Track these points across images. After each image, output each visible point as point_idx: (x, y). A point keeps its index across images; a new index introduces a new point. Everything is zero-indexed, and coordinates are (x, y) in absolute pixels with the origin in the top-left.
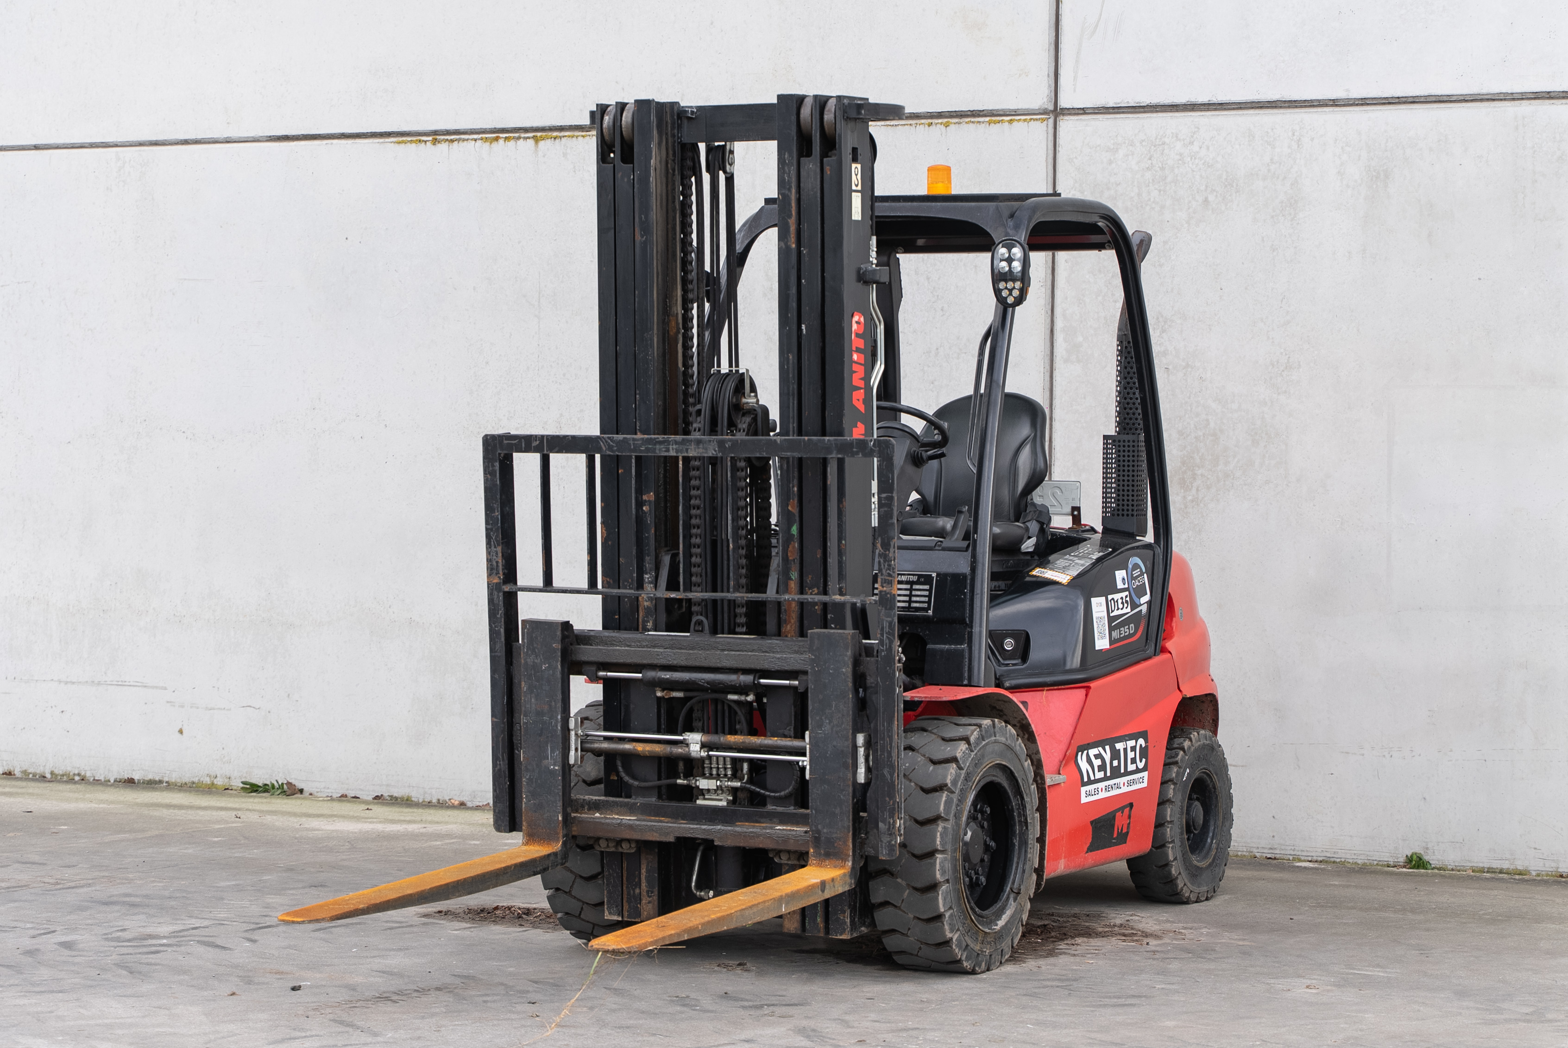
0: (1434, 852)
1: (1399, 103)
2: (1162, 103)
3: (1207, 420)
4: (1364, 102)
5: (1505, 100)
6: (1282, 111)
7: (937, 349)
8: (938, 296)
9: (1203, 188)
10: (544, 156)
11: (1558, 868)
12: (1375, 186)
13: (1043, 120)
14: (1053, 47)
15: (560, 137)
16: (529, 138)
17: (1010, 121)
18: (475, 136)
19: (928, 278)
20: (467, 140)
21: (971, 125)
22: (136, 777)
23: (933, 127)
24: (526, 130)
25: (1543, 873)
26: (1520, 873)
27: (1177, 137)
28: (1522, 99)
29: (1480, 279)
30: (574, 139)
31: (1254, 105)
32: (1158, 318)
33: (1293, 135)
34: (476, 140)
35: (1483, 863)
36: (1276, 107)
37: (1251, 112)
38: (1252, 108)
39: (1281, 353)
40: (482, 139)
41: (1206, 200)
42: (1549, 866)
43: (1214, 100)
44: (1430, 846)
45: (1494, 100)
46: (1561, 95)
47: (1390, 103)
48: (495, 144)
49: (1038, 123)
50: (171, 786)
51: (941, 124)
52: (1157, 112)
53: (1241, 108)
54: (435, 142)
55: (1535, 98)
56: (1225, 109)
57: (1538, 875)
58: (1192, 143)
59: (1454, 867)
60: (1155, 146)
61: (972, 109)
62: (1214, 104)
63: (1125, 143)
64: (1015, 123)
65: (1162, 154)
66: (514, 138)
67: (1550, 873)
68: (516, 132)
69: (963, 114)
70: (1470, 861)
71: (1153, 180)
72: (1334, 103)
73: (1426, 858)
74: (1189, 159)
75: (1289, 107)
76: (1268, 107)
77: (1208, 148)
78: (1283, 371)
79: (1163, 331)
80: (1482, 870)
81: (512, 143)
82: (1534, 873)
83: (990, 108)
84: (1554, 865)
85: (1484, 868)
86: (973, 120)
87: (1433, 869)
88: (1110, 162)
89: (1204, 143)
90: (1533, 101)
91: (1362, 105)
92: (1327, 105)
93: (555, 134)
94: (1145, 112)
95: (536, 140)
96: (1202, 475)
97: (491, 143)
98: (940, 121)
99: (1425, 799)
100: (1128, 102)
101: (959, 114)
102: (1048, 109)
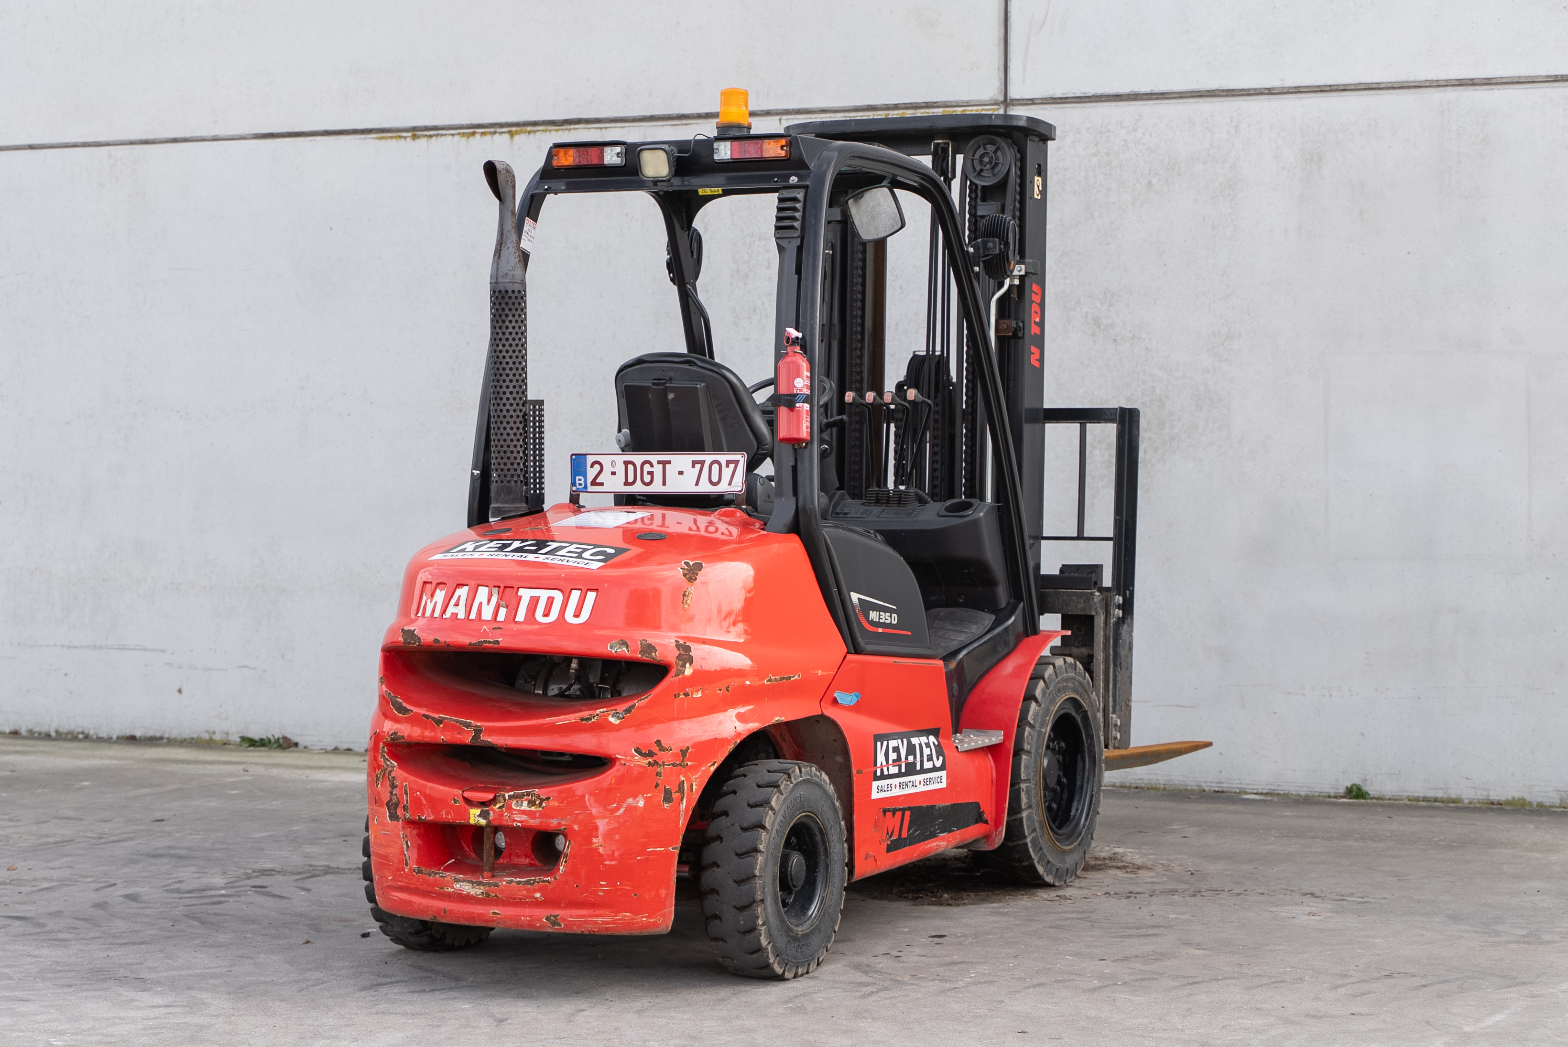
0: (1372, 783)
1: (1331, 91)
2: (1107, 93)
3: (1153, 387)
4: (1297, 90)
5: (1431, 86)
6: (1220, 99)
7: (897, 324)
9: (1146, 171)
10: (519, 149)
11: (1488, 796)
12: (1309, 168)
13: (994, 110)
14: (1002, 42)
15: (534, 132)
16: (504, 132)
17: (963, 112)
18: (453, 132)
20: (445, 135)
22: (138, 734)
24: (501, 125)
25: (1475, 801)
26: (1454, 801)
27: (1121, 124)
28: (1447, 86)
29: (1409, 253)
30: (548, 133)
31: (1194, 94)
32: (1105, 293)
33: (1232, 121)
34: (453, 135)
35: (1418, 792)
36: (1214, 96)
37: (1191, 100)
38: (1192, 97)
39: (1223, 324)
40: (459, 134)
41: (1150, 183)
42: (1481, 795)
43: (1156, 90)
44: (1368, 777)
45: (1420, 87)
46: (1484, 81)
47: (1322, 91)
48: (471, 139)
50: (172, 742)
52: (1102, 101)
53: (1181, 97)
54: (414, 137)
55: (1459, 85)
56: (1167, 98)
57: (1470, 803)
58: (1135, 130)
59: (1391, 797)
60: (1100, 133)
61: (926, 101)
62: (1156, 94)
63: (1072, 131)
65: (1108, 140)
66: (490, 133)
67: (1481, 801)
68: (492, 128)
69: (918, 105)
70: (1406, 791)
71: (1099, 165)
72: (1270, 92)
73: (1365, 788)
74: (1133, 145)
75: (1227, 96)
76: (1207, 96)
77: (1151, 134)
78: (1225, 340)
79: (1111, 305)
80: (1417, 799)
81: (488, 137)
82: (1466, 801)
83: (944, 100)
84: (1485, 793)
85: (1419, 797)
86: (927, 111)
87: (1372, 798)
88: (1058, 149)
89: (1146, 130)
90: (1457, 88)
91: (1296, 93)
92: (1262, 94)
93: (529, 128)
94: (1090, 102)
95: (511, 134)
96: (1149, 438)
97: (468, 137)
98: (896, 112)
99: (1363, 734)
100: (1074, 93)
101: (913, 105)
102: (997, 100)
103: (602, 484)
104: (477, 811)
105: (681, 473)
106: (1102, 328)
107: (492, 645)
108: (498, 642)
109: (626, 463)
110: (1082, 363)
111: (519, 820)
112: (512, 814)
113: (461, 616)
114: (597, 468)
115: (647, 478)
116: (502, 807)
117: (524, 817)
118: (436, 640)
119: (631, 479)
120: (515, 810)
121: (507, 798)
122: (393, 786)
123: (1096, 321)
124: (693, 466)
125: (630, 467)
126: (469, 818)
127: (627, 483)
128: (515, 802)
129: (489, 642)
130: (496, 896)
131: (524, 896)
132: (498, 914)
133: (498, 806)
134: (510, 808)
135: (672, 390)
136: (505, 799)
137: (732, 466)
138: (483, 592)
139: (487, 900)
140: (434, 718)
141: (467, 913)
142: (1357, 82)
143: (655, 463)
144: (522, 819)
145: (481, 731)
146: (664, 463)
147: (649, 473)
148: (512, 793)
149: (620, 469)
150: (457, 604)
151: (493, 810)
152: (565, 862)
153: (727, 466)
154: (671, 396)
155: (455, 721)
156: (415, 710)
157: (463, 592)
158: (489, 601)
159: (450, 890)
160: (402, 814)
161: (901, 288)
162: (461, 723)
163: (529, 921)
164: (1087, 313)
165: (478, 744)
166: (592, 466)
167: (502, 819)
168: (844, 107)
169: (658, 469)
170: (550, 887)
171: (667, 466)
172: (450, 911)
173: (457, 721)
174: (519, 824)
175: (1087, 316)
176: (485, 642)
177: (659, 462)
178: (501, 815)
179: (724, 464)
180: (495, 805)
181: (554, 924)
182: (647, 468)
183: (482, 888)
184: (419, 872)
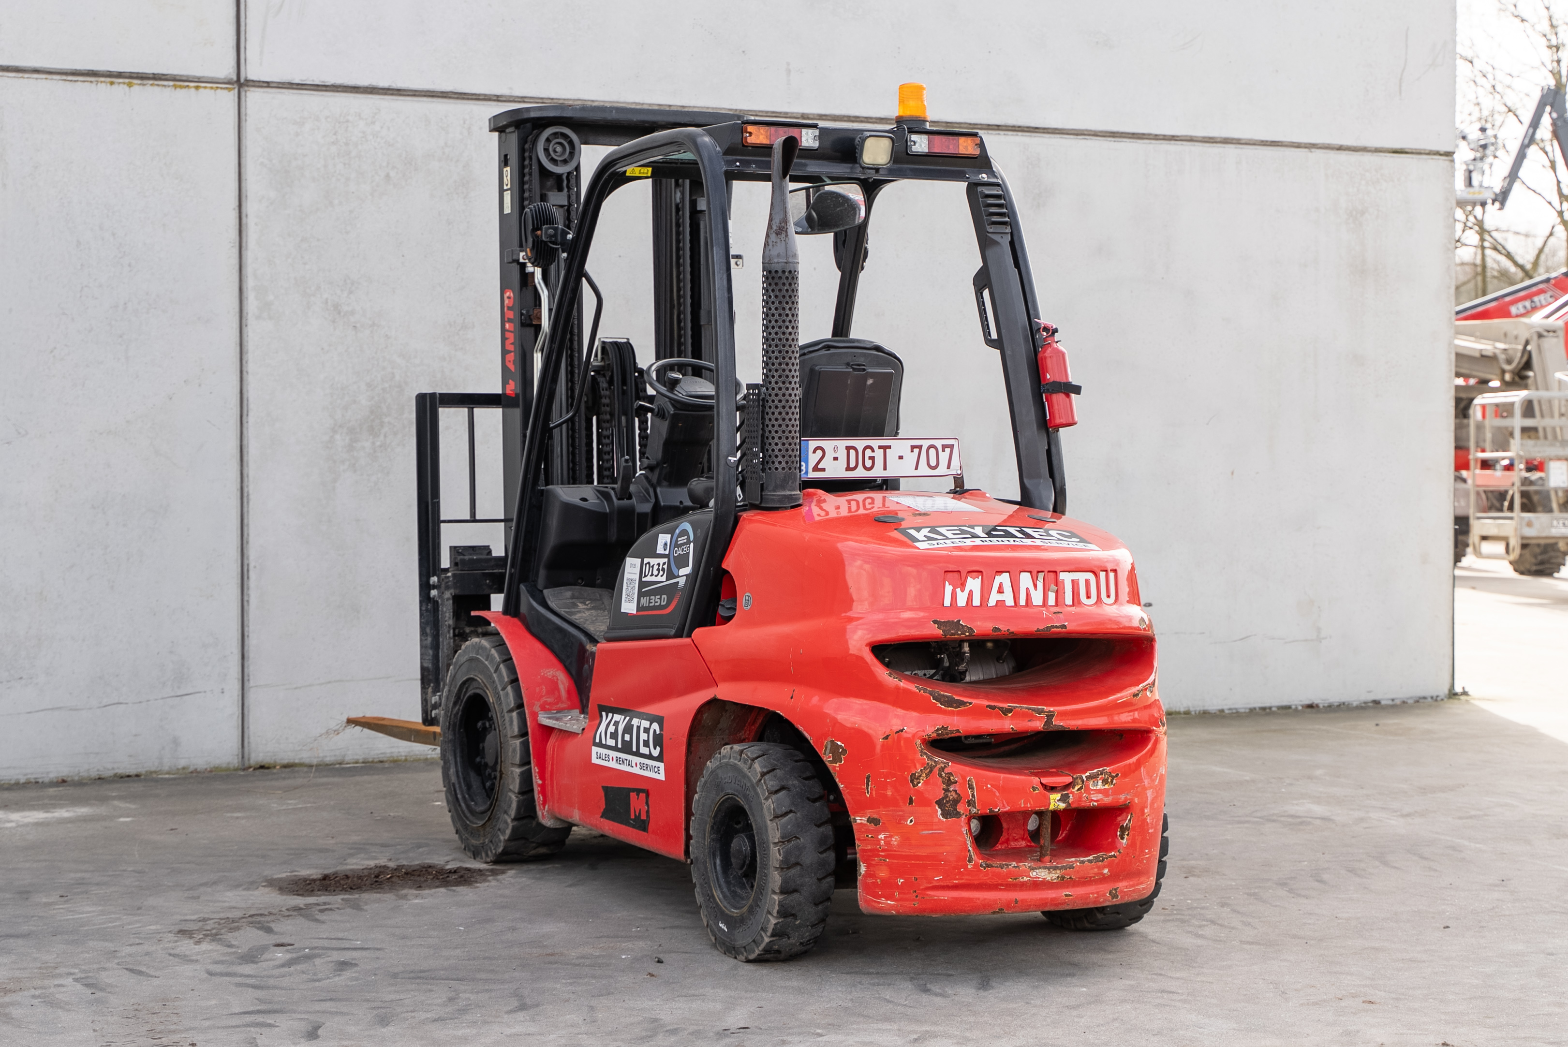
2: (345, 84)
3: (393, 374)
6: (452, 101)
7: (125, 304)
8: (124, 252)
9: (385, 164)
13: (229, 89)
17: (197, 88)
19: (114, 234)
21: (156, 88)
23: (115, 87)
27: (359, 116)
29: (620, 256)
32: (345, 281)
33: (464, 123)
37: (425, 99)
38: (425, 96)
39: (458, 315)
41: (388, 176)
43: (394, 86)
49: (226, 91)
51: (124, 83)
52: (338, 91)
53: (414, 95)
56: (401, 95)
58: (373, 123)
60: (339, 123)
61: (153, 72)
62: (393, 90)
63: (310, 118)
64: (201, 90)
65: (346, 131)
69: (144, 75)
71: (338, 154)
74: (371, 137)
75: (457, 98)
76: (438, 97)
77: (389, 129)
78: (459, 330)
79: (351, 292)
83: (173, 73)
86: (156, 82)
88: (297, 134)
89: (384, 124)
92: (490, 100)
94: (326, 91)
96: (389, 423)
98: (121, 80)
100: (313, 81)
101: (140, 75)
102: (232, 79)
103: (823, 470)
104: (1057, 796)
105: (901, 457)
106: (342, 314)
107: (1060, 629)
108: (1064, 626)
109: (848, 448)
110: (323, 349)
111: (1095, 799)
112: (1090, 794)
113: (1010, 602)
114: (819, 453)
115: (868, 463)
116: (1081, 788)
117: (1100, 796)
118: (996, 629)
119: (852, 465)
120: (1092, 790)
121: (1085, 779)
122: (949, 782)
123: (337, 307)
124: (912, 451)
125: (852, 452)
126: (1050, 804)
127: (848, 469)
128: (1091, 782)
129: (1057, 627)
130: (1070, 878)
131: (1095, 874)
132: (1070, 895)
133: (1076, 788)
134: (1088, 790)
135: (872, 375)
136: (1083, 781)
137: (948, 450)
138: (1025, 579)
139: (1063, 883)
140: (1003, 708)
141: (1041, 899)
142: (576, 98)
143: (876, 448)
144: (1099, 798)
145: (1053, 715)
146: (885, 448)
147: (870, 458)
148: (1088, 774)
149: (842, 454)
150: (1000, 591)
151: (1072, 793)
152: (1128, 835)
153: (943, 451)
154: (870, 382)
155: (1026, 708)
156: (974, 701)
157: (1004, 579)
158: (1035, 586)
159: (1025, 879)
160: (966, 810)
161: (130, 265)
162: (1034, 710)
163: (1096, 898)
164: (327, 299)
165: (1050, 729)
166: (814, 452)
167: (1080, 801)
168: (61, 69)
169: (879, 454)
170: (1116, 860)
171: (888, 450)
172: (1022, 901)
173: (1029, 709)
174: (1095, 804)
175: (327, 302)
176: (1053, 627)
177: (880, 447)
178: (1080, 797)
179: (940, 449)
180: (1073, 788)
181: (1115, 896)
182: (868, 453)
183: (1058, 872)
184: (988, 866)
